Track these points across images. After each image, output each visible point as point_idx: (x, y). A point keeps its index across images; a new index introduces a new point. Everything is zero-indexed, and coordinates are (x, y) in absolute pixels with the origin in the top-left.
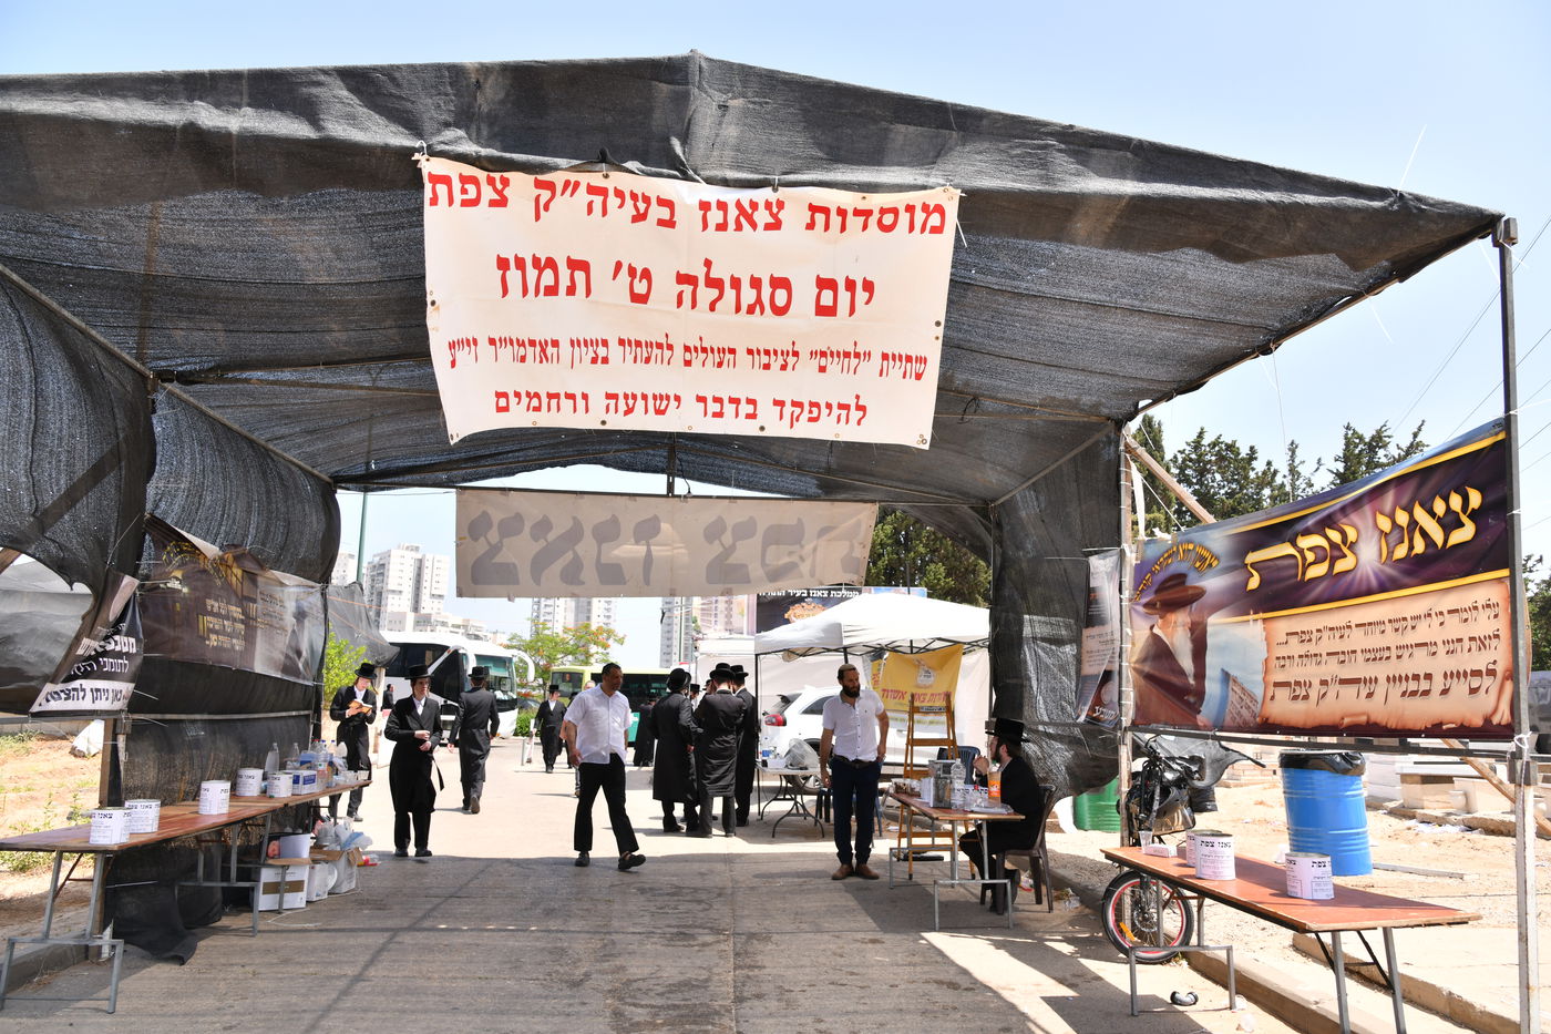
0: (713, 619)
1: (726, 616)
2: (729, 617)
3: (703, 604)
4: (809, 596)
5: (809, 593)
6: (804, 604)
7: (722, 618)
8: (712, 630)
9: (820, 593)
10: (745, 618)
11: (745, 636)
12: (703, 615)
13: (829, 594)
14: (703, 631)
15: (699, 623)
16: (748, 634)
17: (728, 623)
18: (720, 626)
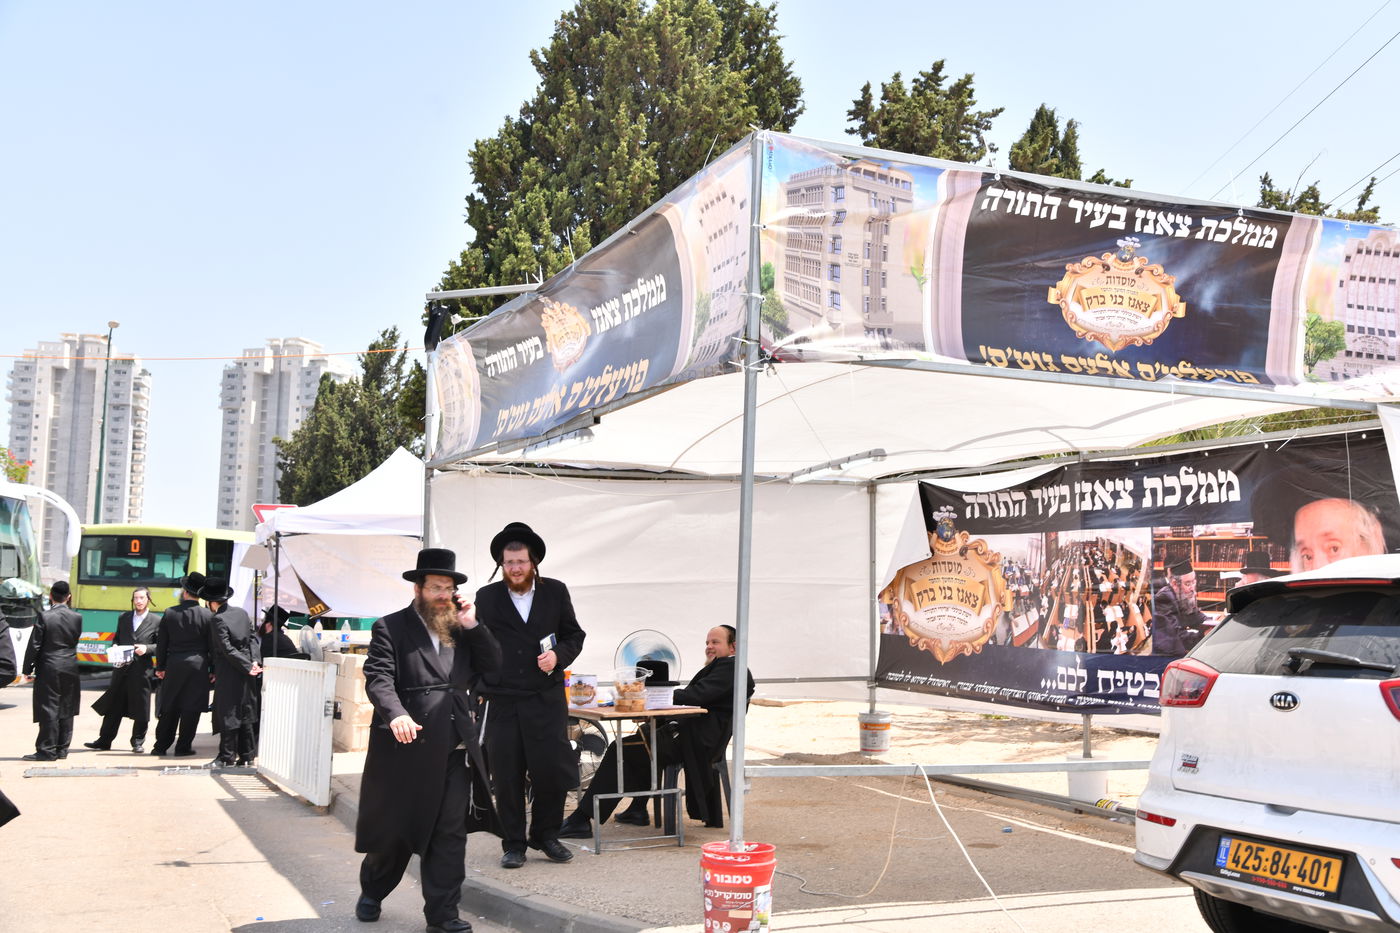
0: (826, 284)
1: (867, 281)
2: (876, 278)
3: (794, 221)
4: (1129, 230)
5: (1131, 219)
6: (1110, 258)
7: (852, 281)
8: (824, 326)
9: (1165, 223)
10: (928, 287)
11: (930, 356)
12: (792, 261)
13: (1195, 227)
14: (794, 319)
15: (780, 292)
16: (940, 350)
17: (874, 304)
18: (850, 313)
